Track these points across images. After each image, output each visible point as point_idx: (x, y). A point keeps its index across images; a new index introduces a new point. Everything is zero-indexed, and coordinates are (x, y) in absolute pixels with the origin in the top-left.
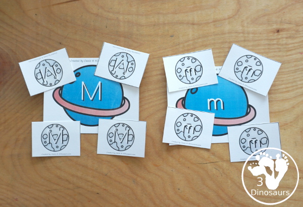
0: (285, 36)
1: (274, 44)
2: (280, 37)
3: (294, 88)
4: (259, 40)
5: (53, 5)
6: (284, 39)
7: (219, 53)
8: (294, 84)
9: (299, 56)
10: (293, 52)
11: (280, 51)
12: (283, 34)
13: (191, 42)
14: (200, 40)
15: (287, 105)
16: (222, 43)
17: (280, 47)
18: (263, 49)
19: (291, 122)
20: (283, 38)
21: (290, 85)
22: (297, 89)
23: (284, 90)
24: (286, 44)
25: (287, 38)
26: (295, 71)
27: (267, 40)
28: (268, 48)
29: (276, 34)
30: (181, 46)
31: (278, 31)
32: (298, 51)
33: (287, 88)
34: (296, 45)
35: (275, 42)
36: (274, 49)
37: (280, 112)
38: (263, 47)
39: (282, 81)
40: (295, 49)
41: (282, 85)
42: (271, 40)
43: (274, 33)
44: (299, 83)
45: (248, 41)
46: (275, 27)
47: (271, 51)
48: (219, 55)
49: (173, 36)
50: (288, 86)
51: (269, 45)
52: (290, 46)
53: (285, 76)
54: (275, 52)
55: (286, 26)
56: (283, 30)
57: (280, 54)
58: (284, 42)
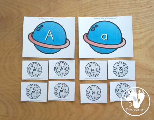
1: (133, 4)
3: (145, 26)
4: (125, 1)
7: (104, 9)
8: (145, 24)
9: (147, 9)
10: (144, 7)
11: (136, 7)
13: (89, 4)
14: (94, 2)
15: (141, 36)
16: (106, 3)
17: (136, 5)
18: (128, 6)
19: (144, 45)
21: (142, 25)
22: (146, 27)
23: (140, 28)
24: (140, 3)
26: (145, 18)
28: (130, 6)
30: (84, 6)
32: (146, 7)
33: (141, 26)
34: (145, 3)
37: (137, 39)
38: (127, 5)
39: (138, 23)
40: (144, 6)
41: (138, 25)
44: (147, 24)
45: (119, 2)
47: (132, 7)
48: (104, 10)
49: (79, 1)
50: (141, 25)
51: (131, 4)
52: (142, 4)
53: (140, 20)
54: (134, 7)
57: (136, 8)
58: (139, 2)
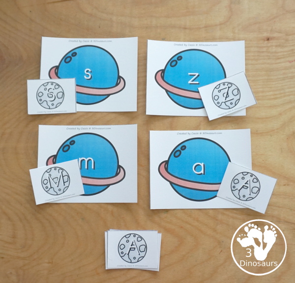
0: (274, 44)
1: (263, 52)
2: (269, 45)
3: (282, 95)
5: (48, 3)
6: (274, 47)
8: (282, 92)
9: (288, 64)
10: (282, 60)
11: (269, 59)
12: (273, 43)
15: (274, 112)
17: (269, 54)
18: (253, 56)
19: (277, 129)
20: (272, 46)
21: (278, 92)
22: (284, 96)
23: (272, 97)
24: (276, 52)
25: (276, 46)
26: (284, 79)
27: (257, 47)
28: (258, 56)
29: (266, 42)
31: (268, 39)
32: (287, 59)
33: (275, 95)
34: (285, 53)
35: (265, 49)
36: (263, 56)
37: (267, 118)
38: (253, 54)
39: (271, 88)
40: (284, 58)
41: (270, 91)
42: (260, 47)
43: (264, 40)
44: (287, 90)
46: (266, 35)
47: (260, 58)
49: (164, 39)
50: (276, 93)
51: (259, 52)
52: (279, 54)
53: (274, 83)
54: (264, 59)
55: (276, 35)
56: (273, 38)
57: (269, 61)
58: (274, 50)
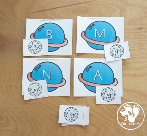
0: (143, 31)
1: (138, 35)
2: (141, 31)
4: (131, 33)
5: (30, 13)
6: (143, 33)
11: (141, 38)
12: (143, 30)
15: (144, 65)
17: (141, 36)
19: (145, 73)
20: (142, 32)
23: (143, 57)
24: (144, 35)
25: (144, 32)
27: (135, 33)
28: (135, 37)
29: (139, 30)
31: (140, 29)
33: (144, 56)
35: (138, 34)
36: (138, 37)
37: (140, 68)
38: (133, 36)
39: (142, 53)
42: (136, 33)
43: (138, 29)
46: (139, 26)
47: (137, 38)
50: (144, 55)
51: (135, 35)
52: (146, 36)
53: (143, 50)
54: (138, 39)
55: (144, 26)
56: (142, 28)
57: (141, 40)
58: (143, 34)
